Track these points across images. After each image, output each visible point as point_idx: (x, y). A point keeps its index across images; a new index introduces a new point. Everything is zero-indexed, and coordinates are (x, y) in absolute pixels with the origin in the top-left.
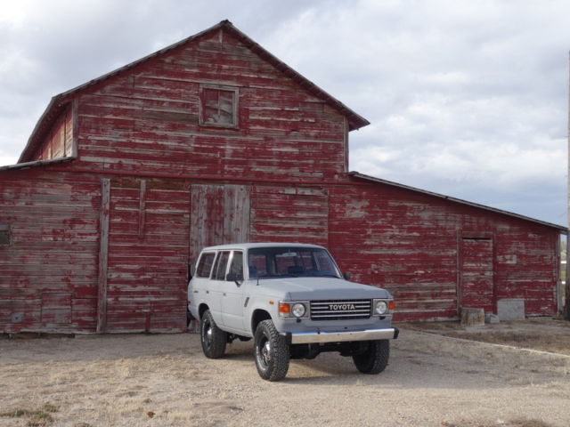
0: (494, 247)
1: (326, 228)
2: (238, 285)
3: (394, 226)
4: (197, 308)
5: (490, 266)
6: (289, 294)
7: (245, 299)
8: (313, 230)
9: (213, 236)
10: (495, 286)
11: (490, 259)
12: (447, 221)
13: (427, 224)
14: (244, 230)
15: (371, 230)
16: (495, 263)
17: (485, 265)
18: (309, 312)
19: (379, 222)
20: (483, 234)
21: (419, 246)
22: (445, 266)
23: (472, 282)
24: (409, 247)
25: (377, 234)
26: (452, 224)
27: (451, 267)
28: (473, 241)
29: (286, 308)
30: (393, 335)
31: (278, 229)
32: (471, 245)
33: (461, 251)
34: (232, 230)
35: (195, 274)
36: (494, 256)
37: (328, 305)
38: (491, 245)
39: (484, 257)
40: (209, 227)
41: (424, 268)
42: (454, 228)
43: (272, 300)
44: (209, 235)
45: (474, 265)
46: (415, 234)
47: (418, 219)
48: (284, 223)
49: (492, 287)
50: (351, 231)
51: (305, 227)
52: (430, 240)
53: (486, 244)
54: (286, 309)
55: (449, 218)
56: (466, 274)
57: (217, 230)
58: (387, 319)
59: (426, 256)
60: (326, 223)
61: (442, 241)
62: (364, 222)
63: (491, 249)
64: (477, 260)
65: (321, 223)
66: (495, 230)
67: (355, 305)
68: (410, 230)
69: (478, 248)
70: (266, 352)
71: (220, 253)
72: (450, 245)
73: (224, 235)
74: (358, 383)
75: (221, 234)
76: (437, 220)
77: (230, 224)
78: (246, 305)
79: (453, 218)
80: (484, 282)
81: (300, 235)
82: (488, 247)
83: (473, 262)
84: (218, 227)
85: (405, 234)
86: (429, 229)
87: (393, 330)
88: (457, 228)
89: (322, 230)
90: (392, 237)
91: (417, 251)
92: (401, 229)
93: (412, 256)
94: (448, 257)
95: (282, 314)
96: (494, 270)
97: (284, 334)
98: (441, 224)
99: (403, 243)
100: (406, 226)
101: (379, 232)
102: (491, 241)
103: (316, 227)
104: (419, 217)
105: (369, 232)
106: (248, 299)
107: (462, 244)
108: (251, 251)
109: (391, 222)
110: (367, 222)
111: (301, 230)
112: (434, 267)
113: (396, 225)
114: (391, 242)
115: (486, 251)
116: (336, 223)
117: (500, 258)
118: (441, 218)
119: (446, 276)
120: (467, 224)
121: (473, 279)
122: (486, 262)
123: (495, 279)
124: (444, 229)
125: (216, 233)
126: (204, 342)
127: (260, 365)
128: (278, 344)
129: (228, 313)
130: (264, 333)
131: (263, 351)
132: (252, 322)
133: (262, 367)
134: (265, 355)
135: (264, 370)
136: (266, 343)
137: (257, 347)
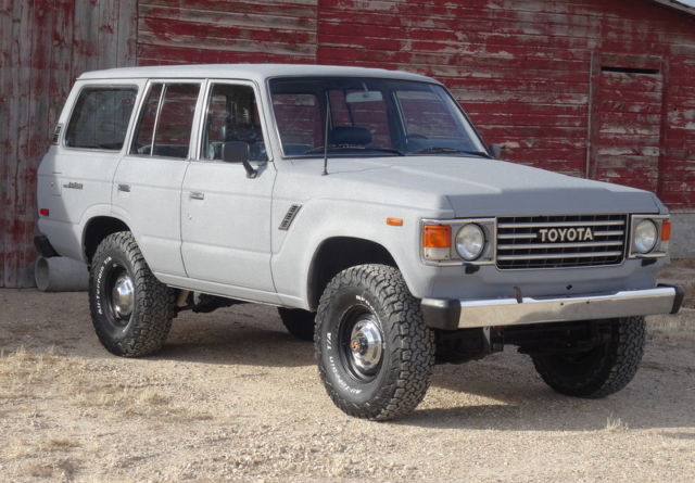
0: (664, 91)
1: (312, 31)
2: (251, 172)
3: (460, 35)
4: (78, 230)
5: (654, 134)
6: (448, 201)
7: (286, 210)
8: (284, 37)
9: (49, 43)
10: (661, 179)
11: (656, 118)
12: (571, 25)
13: (529, 33)
14: (123, 30)
15: (409, 40)
16: (664, 126)
17: (645, 132)
18: (493, 248)
19: (429, 24)
20: (643, 59)
21: (510, 84)
22: (561, 133)
23: (616, 170)
24: (489, 85)
25: (423, 52)
26: (580, 34)
27: (574, 135)
28: (623, 74)
29: (438, 234)
30: (670, 306)
31: (202, 31)
32: (617, 85)
33: (598, 97)
34: (95, 30)
35: (61, 140)
36: (664, 113)
37: (536, 230)
38: (660, 85)
39: (643, 113)
40: (40, 20)
41: (520, 135)
42: (586, 44)
43: (396, 216)
44: (39, 40)
45: (622, 131)
46: (504, 55)
47: (511, 17)
48: (218, 18)
49: (655, 182)
50: (365, 43)
51: (264, 27)
52: (533, 71)
53: (650, 84)
54: (441, 238)
55: (576, 19)
56: (603, 152)
57: (59, 29)
58: (659, 263)
59: (526, 107)
60: (313, 21)
61: (559, 73)
62: (396, 21)
63: (658, 95)
64: (628, 119)
65: (302, 21)
66: (667, 52)
67: (594, 229)
68: (495, 44)
69: (632, 93)
70: (364, 348)
71: (156, 89)
72: (575, 83)
73: (74, 42)
74: (609, 428)
75: (68, 40)
76: (551, 24)
77: (89, 15)
78: (286, 225)
79: (584, 21)
80: (640, 171)
81: (254, 48)
82: (653, 90)
83: (620, 123)
84: (60, 19)
85: (483, 53)
86: (533, 44)
87: (671, 291)
88: (592, 44)
89: (304, 38)
90: (453, 61)
91: (506, 96)
92: (475, 42)
93: (496, 106)
94: (569, 110)
95: (430, 252)
96: (661, 144)
97: (438, 304)
98: (559, 33)
99: (476, 75)
100: (486, 35)
101: (429, 46)
102: (659, 76)
103: (290, 29)
104: (512, 14)
105: (407, 45)
106: (295, 210)
107: (600, 82)
108: (277, 86)
109: (453, 24)
110: (404, 21)
111: (256, 35)
112: (539, 134)
113: (464, 31)
114: (453, 73)
115: (648, 100)
116: (335, 21)
117: (673, 116)
118: (559, 18)
119: (563, 156)
120: (612, 35)
121: (619, 164)
122: (646, 125)
123: (663, 163)
124: (563, 45)
125: (56, 36)
126: (104, 315)
127: (340, 381)
128: (413, 329)
129: (210, 244)
130: (358, 297)
131: (355, 344)
132: (310, 270)
133: (348, 384)
134: (356, 355)
135: (356, 393)
136: (359, 324)
137: (329, 334)
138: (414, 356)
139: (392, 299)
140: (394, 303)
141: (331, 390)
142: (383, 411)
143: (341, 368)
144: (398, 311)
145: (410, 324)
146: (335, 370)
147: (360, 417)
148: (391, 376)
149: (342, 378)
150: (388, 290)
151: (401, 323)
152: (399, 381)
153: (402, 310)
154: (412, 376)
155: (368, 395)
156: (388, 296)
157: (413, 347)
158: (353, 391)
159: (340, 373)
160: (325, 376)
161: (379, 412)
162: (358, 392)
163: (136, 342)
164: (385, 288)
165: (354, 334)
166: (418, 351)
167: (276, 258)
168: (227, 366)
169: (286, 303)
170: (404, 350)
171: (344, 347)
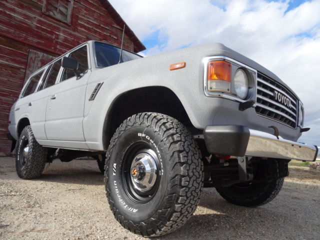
2: (78, 76)
7: (94, 88)
37: (272, 89)
70: (142, 175)
78: (93, 97)
106: (99, 85)
126: (20, 161)
127: (121, 200)
128: (190, 158)
129: (56, 119)
130: (140, 135)
131: (135, 172)
132: (105, 120)
133: (127, 203)
134: (135, 181)
135: (133, 211)
136: (138, 157)
137: (115, 164)
138: (191, 183)
139: (171, 131)
140: (172, 135)
141: (114, 206)
142: (158, 231)
143: (122, 190)
144: (178, 141)
145: (187, 153)
146: (117, 191)
147: (135, 233)
148: (168, 200)
149: (123, 198)
150: (167, 125)
151: (180, 152)
152: (177, 206)
153: (181, 141)
154: (188, 201)
155: (144, 215)
156: (168, 130)
157: (191, 174)
158: (130, 209)
159: (121, 194)
160: (110, 195)
161: (154, 232)
162: (135, 211)
163: (26, 172)
164: (164, 123)
165: (134, 163)
166: (194, 178)
167: (86, 118)
168: (66, 184)
169: (91, 148)
170: (183, 176)
171: (125, 174)
